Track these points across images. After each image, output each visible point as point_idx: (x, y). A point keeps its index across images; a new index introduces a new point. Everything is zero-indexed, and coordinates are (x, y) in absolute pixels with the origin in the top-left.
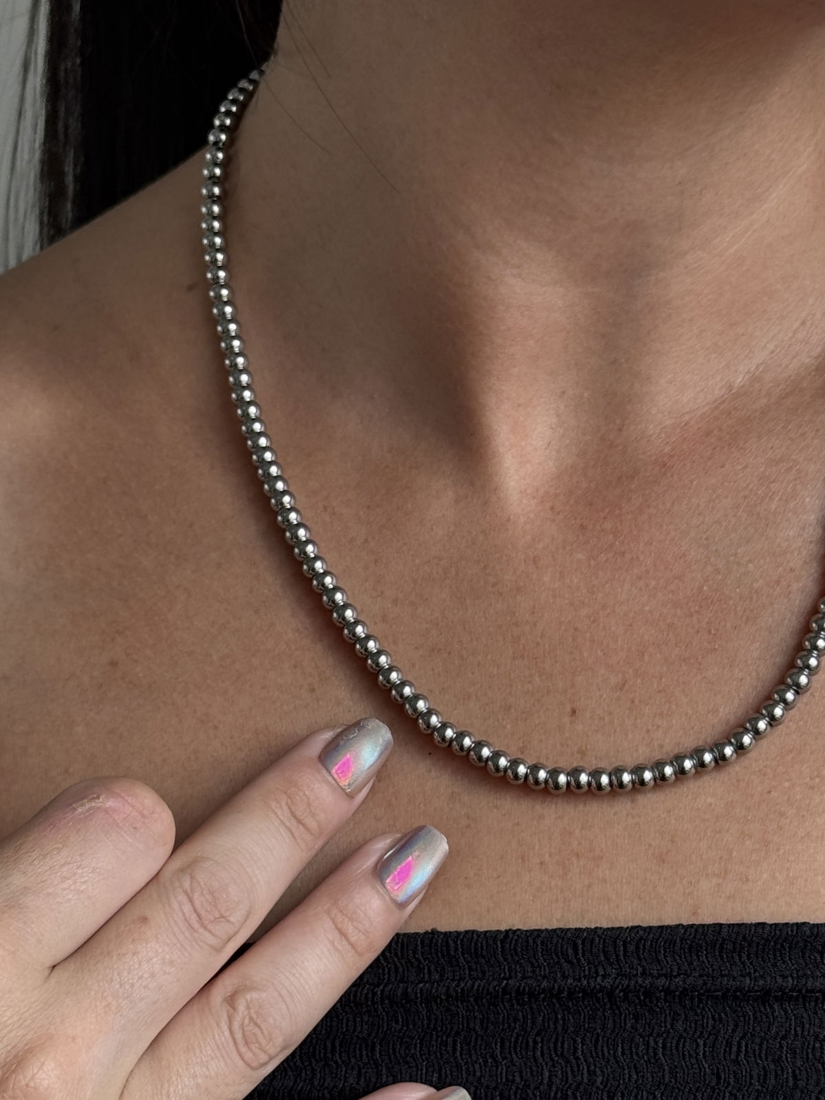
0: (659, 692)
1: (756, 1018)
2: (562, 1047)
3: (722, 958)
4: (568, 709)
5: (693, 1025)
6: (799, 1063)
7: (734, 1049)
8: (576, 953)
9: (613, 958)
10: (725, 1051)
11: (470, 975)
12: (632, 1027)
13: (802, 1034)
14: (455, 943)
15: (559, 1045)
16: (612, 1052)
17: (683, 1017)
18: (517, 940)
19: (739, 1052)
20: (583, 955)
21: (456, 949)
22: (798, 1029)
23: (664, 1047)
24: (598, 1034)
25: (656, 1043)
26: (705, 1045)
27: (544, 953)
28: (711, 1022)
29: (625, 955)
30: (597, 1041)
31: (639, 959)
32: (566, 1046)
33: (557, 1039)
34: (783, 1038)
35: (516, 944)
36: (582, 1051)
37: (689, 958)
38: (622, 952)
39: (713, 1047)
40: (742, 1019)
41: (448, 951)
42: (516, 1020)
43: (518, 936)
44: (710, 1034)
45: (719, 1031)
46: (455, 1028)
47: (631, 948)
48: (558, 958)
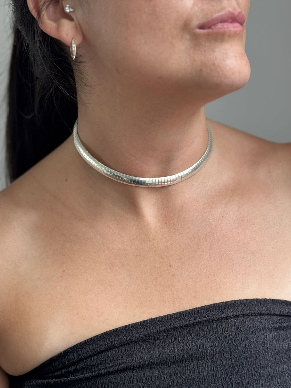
0: (188, 259)
1: (225, 323)
2: (185, 338)
3: (216, 311)
4: (169, 266)
5: (212, 328)
6: (236, 332)
7: (222, 331)
8: (184, 317)
9: (192, 316)
10: (220, 332)
11: (161, 326)
12: (199, 331)
13: (236, 325)
14: (157, 320)
15: (184, 337)
16: (195, 337)
17: (210, 326)
18: (170, 316)
19: (223, 332)
20: (186, 316)
21: (157, 321)
22: (235, 324)
23: (206, 333)
24: (192, 334)
25: (205, 333)
26: (215, 331)
27: (177, 318)
28: (216, 326)
29: (195, 315)
30: (192, 335)
31: (198, 315)
32: (185, 337)
33: (183, 336)
34: (232, 327)
35: (170, 317)
36: (189, 338)
37: (209, 313)
38: (194, 315)
39: (217, 331)
40: (222, 324)
41: (155, 322)
42: (173, 334)
43: (170, 315)
44: (216, 329)
45: (218, 328)
46: (160, 339)
47: (196, 313)
48: (180, 318)
